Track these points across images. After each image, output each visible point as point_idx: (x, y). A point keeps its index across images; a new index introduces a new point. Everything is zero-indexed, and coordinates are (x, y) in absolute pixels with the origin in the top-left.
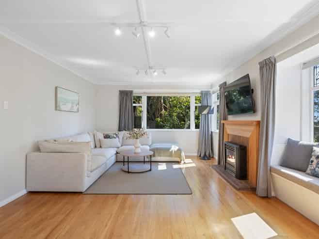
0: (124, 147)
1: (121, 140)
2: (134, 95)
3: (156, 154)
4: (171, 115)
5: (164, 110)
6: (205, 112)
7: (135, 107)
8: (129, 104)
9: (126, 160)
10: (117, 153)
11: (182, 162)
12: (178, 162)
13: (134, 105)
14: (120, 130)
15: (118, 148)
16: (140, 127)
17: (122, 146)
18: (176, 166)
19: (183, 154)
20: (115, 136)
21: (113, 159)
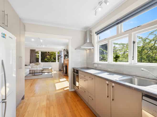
0: (32, 69)
1: (31, 66)
2: (36, 51)
3: (44, 70)
4: (51, 58)
5: (48, 56)
6: (60, 57)
7: (36, 55)
8: (34, 54)
9: (34, 72)
10: (30, 70)
11: (52, 72)
12: (51, 72)
13: (36, 54)
14: (30, 63)
15: (30, 69)
16: (38, 62)
17: (32, 68)
18: (50, 73)
19: (53, 70)
20: (29, 65)
21: (29, 72)
